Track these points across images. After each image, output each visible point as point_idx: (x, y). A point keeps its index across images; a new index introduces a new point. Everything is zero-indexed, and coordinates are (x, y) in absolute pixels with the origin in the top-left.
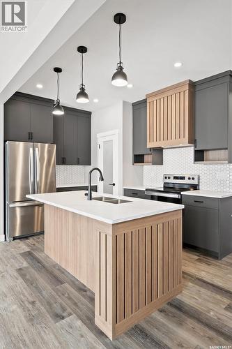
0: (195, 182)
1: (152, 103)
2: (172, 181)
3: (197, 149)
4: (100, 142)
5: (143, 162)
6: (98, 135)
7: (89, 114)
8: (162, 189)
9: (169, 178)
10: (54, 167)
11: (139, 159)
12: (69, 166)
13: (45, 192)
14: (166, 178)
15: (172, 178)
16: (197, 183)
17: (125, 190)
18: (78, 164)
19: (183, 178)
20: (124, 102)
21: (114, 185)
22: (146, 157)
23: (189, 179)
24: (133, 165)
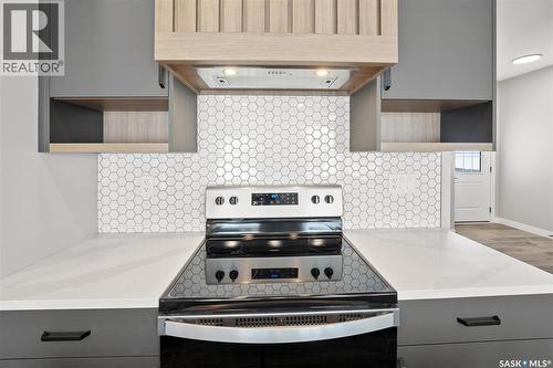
9: (233, 201)
14: (219, 201)
19: (289, 198)
24: (43, 149)
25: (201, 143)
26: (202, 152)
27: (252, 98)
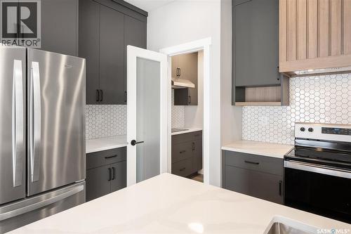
2: (317, 134)
7: (145, 14)
9: (311, 130)
14: (303, 129)
24: (233, 104)
25: (292, 101)
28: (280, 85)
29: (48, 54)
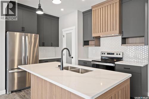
0: (121, 56)
1: (95, 11)
2: (106, 55)
3: (123, 37)
4: (64, 34)
5: (89, 45)
6: (63, 30)
7: (58, 18)
8: (100, 60)
9: (104, 54)
10: (38, 48)
11: (86, 43)
12: (46, 47)
13: (32, 63)
14: (102, 54)
15: (106, 54)
16: (121, 57)
17: (79, 61)
18: (52, 46)
19: (113, 54)
20: (78, 11)
21: (72, 58)
22: (90, 42)
23: (117, 54)
24: (83, 46)
25: (101, 45)
26: (101, 47)
27: (108, 37)
28: (94, 40)
29: (29, 34)
